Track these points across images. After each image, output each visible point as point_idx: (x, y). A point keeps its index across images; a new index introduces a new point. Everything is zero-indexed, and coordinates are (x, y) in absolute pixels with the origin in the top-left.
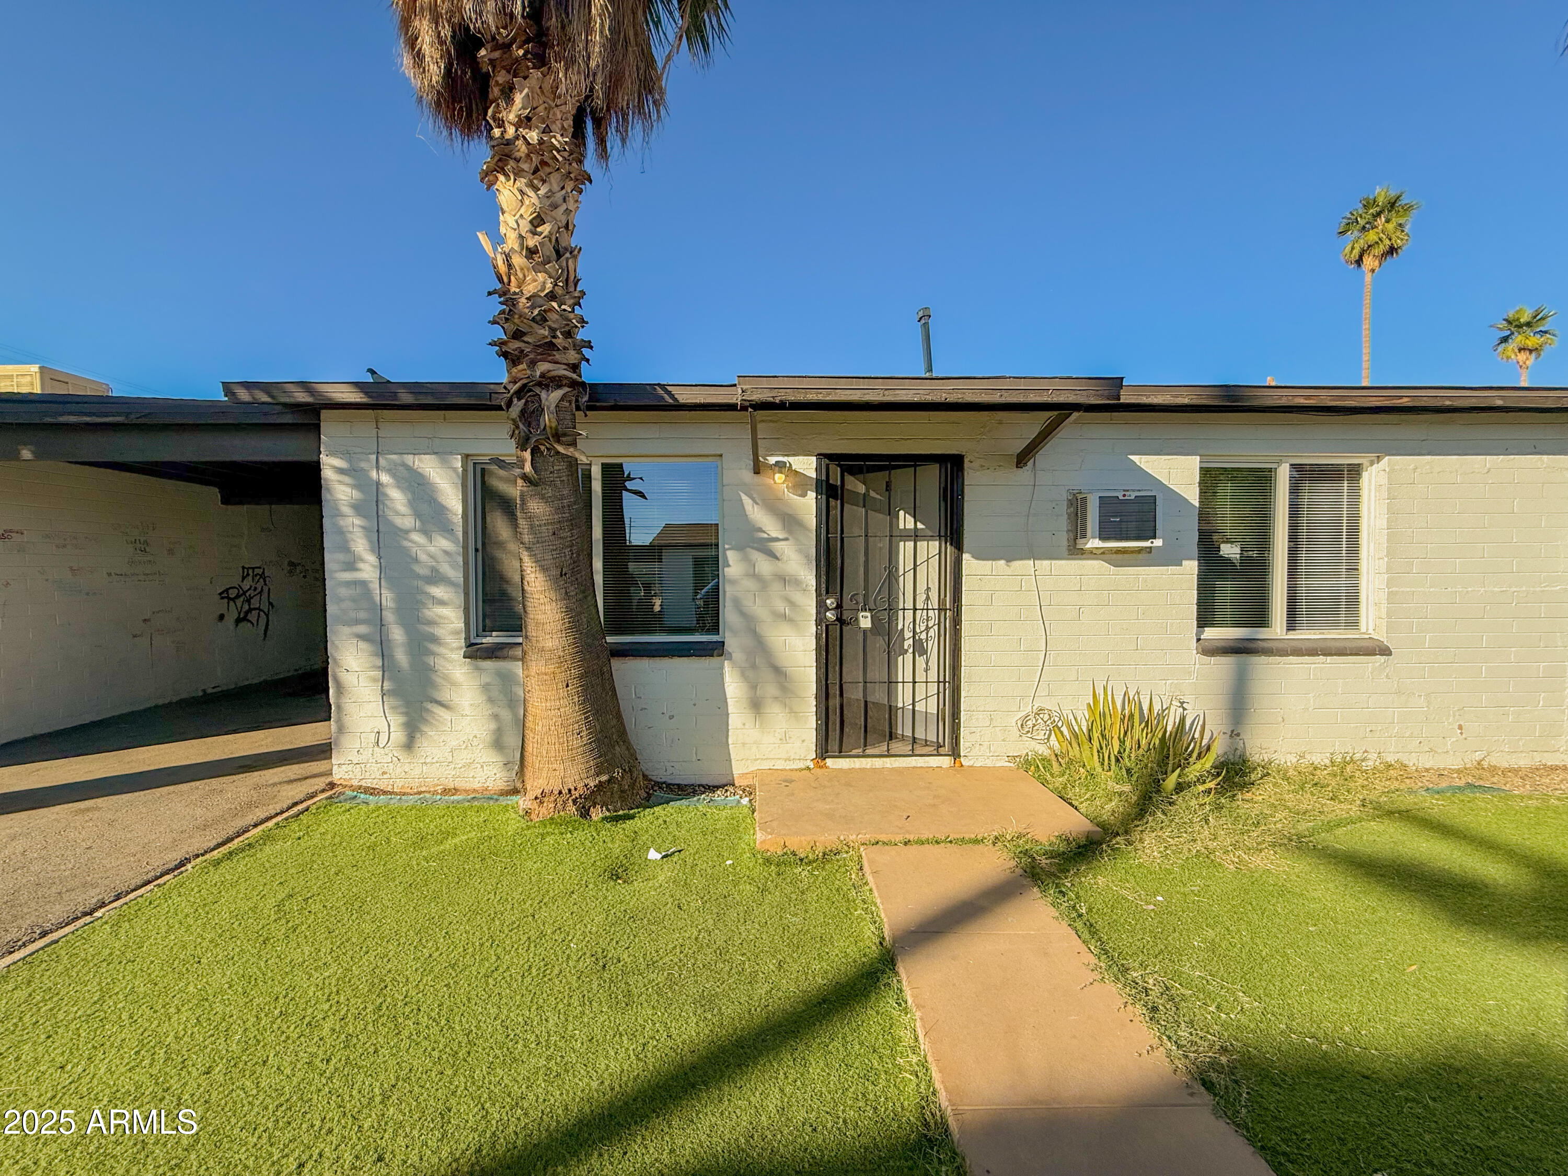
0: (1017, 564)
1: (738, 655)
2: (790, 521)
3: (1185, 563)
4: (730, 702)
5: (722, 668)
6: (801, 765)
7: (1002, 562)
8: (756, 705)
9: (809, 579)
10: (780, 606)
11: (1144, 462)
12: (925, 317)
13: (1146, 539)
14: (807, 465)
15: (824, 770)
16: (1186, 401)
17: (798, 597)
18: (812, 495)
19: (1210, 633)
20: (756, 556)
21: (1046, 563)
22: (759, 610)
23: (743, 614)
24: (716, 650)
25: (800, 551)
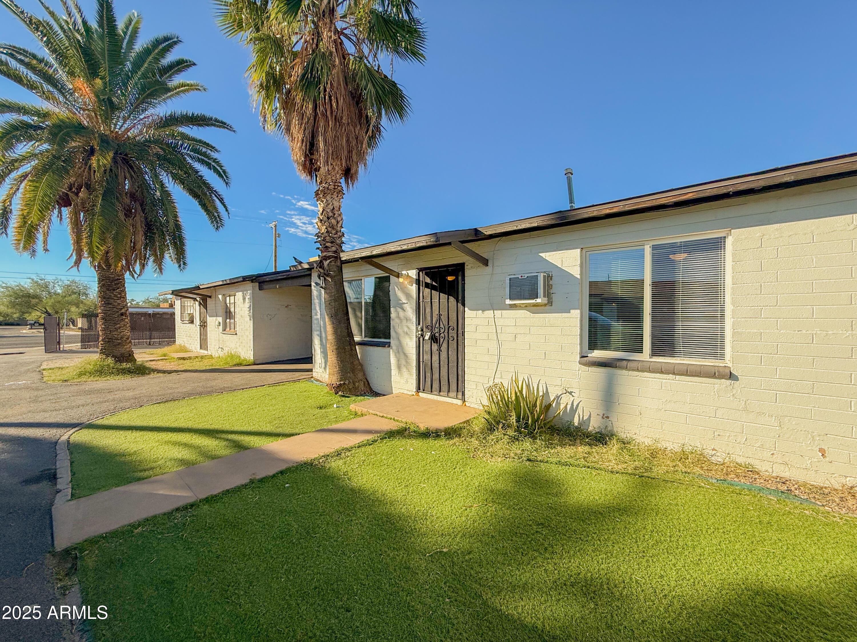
0: (486, 312)
1: (394, 347)
2: (408, 296)
3: (571, 311)
4: (392, 365)
5: (390, 352)
6: (410, 393)
7: (481, 311)
8: (399, 367)
9: (414, 319)
10: (406, 329)
11: (546, 256)
12: (569, 173)
13: (533, 299)
14: (413, 273)
15: (418, 397)
17: (410, 325)
18: (414, 285)
20: (399, 310)
21: (499, 312)
22: (400, 331)
23: (396, 332)
24: (389, 345)
25: (411, 307)
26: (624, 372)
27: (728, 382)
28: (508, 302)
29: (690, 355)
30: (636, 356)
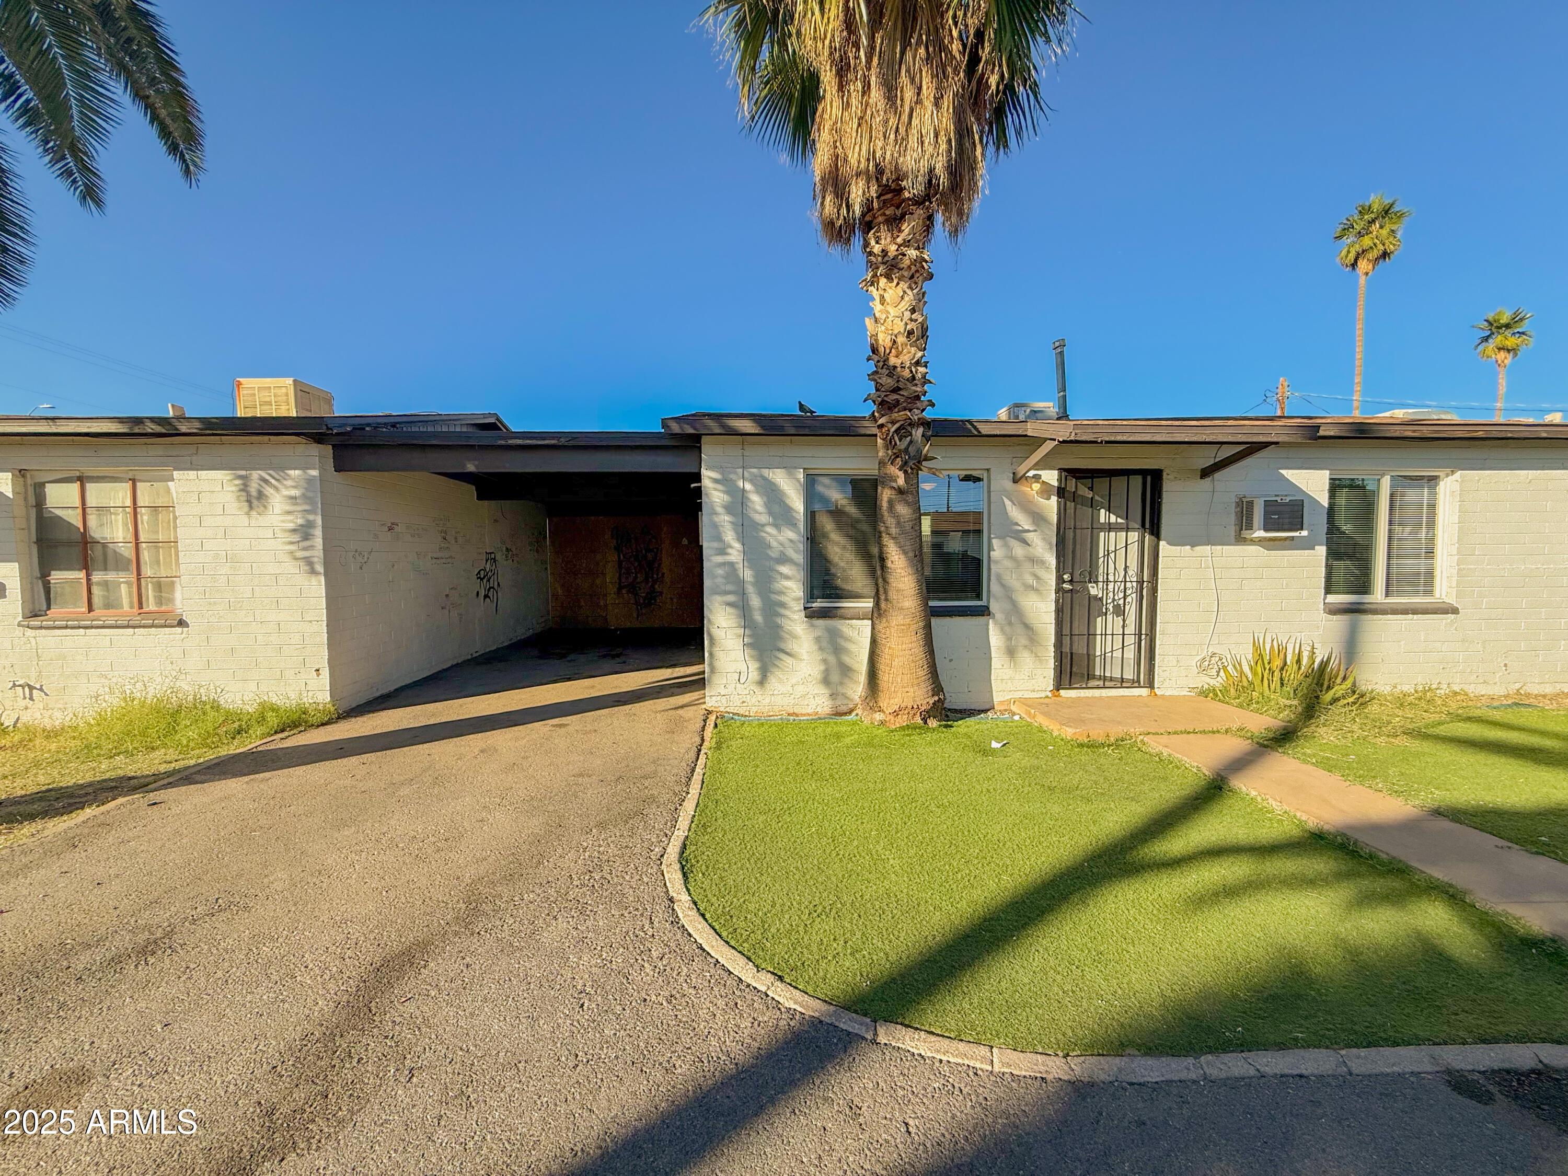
0: (1198, 548)
1: (999, 616)
2: (1038, 518)
3: (1316, 547)
4: (992, 649)
5: (988, 625)
6: (1043, 695)
7: (1188, 547)
8: (1011, 652)
9: (1052, 560)
10: (1030, 580)
11: (1290, 474)
12: (1060, 348)
13: (1296, 530)
14: (1051, 477)
15: (1059, 699)
16: (1332, 433)
17: (1042, 573)
18: (1054, 499)
19: (1331, 598)
20: (1013, 543)
21: (1219, 547)
22: (1012, 581)
23: (1003, 586)
24: (984, 611)
25: (1044, 539)
26: (1370, 616)
27: (1453, 616)
28: (1261, 534)
29: (1400, 593)
30: (1367, 599)
